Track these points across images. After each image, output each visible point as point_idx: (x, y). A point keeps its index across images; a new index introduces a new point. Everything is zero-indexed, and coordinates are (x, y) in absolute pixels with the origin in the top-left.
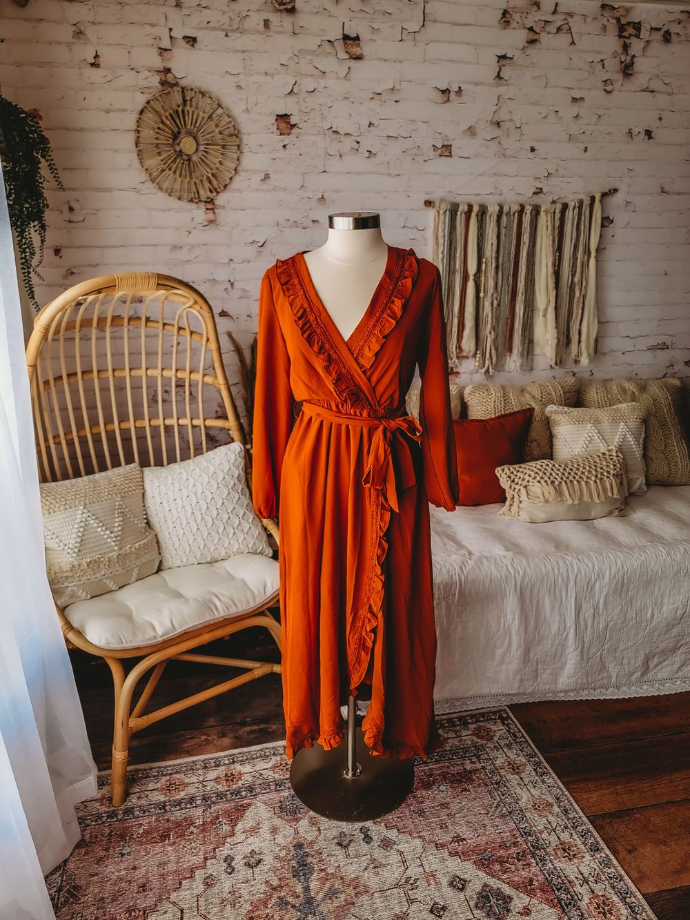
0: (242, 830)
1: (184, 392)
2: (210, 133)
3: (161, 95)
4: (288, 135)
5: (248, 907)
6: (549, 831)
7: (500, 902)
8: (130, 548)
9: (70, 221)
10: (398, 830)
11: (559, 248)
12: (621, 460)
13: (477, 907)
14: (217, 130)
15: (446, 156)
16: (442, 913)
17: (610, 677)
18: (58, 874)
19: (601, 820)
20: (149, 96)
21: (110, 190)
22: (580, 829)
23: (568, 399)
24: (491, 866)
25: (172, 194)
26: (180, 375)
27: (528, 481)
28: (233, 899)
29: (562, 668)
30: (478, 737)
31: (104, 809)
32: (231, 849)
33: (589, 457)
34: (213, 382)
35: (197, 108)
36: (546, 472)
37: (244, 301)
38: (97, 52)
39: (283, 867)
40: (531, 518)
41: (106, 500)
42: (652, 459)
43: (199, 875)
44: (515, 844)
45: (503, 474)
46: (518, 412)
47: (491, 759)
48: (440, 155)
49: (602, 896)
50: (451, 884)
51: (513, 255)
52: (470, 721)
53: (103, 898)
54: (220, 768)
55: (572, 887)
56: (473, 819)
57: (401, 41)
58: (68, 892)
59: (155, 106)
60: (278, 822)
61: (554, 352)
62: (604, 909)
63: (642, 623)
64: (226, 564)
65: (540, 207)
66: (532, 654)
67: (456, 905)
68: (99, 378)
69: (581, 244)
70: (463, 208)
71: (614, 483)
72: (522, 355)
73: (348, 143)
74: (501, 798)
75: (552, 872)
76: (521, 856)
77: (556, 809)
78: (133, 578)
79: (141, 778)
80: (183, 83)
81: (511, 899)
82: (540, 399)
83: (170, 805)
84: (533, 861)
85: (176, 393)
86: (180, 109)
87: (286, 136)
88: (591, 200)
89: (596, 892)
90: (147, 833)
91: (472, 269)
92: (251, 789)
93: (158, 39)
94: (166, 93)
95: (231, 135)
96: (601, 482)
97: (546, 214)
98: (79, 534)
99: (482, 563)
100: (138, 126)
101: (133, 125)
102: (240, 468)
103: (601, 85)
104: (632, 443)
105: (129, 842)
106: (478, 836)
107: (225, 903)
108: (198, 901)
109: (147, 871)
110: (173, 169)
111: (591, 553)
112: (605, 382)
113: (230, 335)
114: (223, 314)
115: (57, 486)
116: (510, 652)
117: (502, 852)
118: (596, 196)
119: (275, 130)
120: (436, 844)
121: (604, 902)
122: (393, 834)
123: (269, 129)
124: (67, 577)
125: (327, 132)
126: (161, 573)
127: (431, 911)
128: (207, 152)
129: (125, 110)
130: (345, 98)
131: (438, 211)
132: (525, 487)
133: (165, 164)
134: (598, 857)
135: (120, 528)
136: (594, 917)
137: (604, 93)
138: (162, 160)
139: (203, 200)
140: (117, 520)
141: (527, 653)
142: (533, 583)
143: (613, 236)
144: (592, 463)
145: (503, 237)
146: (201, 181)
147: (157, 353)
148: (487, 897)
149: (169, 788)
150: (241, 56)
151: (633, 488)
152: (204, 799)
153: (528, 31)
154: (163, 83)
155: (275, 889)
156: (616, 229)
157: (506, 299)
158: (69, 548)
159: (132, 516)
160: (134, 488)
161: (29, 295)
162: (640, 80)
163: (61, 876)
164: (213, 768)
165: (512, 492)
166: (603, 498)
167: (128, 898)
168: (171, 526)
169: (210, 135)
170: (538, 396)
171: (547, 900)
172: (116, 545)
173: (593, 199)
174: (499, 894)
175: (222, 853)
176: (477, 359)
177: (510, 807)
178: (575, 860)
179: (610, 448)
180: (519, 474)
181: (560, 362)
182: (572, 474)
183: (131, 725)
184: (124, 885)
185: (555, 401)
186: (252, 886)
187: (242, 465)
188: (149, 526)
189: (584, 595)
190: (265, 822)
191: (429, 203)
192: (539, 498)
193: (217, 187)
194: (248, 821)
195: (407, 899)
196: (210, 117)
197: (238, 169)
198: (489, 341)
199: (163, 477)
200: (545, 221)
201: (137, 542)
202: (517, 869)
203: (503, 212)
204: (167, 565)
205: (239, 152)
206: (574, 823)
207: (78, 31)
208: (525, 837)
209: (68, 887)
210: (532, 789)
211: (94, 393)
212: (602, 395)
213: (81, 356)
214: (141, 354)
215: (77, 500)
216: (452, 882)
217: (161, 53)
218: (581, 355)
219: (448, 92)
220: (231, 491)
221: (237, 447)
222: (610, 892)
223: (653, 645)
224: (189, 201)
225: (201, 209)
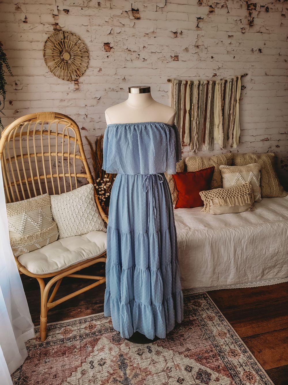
0: (97, 350)
1: (67, 162)
3: (54, 35)
5: (100, 383)
6: (226, 345)
7: (207, 376)
8: (46, 230)
9: (16, 89)
10: (163, 347)
11: (224, 99)
12: (251, 188)
13: (197, 378)
14: (79, 50)
15: (176, 60)
16: (182, 382)
17: (248, 278)
18: (18, 372)
19: (247, 339)
20: (49, 35)
21: (33, 76)
22: (238, 343)
23: (228, 162)
24: (202, 361)
25: (60, 77)
26: (65, 155)
27: (213, 197)
28: (94, 379)
29: (229, 276)
30: (195, 306)
31: (37, 343)
32: (92, 358)
33: (238, 187)
34: (80, 158)
35: (70, 40)
36: (220, 193)
37: (92, 123)
38: (26, 16)
39: (115, 365)
40: (214, 213)
41: (35, 210)
42: (263, 187)
43: (79, 370)
44: (212, 351)
45: (202, 194)
46: (208, 168)
47: (200, 315)
48: (174, 60)
49: (248, 372)
50: (186, 369)
51: (205, 102)
52: (191, 299)
53: (38, 382)
54: (87, 323)
55: (236, 368)
56: (194, 341)
57: (156, 11)
58: (23, 379)
59: (52, 40)
60: (112, 345)
61: (222, 142)
62: (249, 377)
63: (261, 256)
64: (87, 236)
65: (216, 82)
66: (216, 271)
67: (188, 378)
68: (30, 157)
69: (233, 97)
70: (184, 82)
71: (248, 197)
72: (209, 144)
73: (135, 55)
74: (205, 332)
75: (227, 362)
76: (214, 356)
77: (228, 335)
78: (47, 243)
79: (53, 328)
80: (64, 29)
81: (211, 374)
82: (217, 162)
83: (65, 340)
84: (219, 358)
85: (64, 162)
86: (62, 41)
87: (108, 52)
89: (246, 370)
90: (56, 352)
91: (188, 108)
92: (100, 331)
93: (52, 10)
94: (56, 34)
95: (85, 52)
96: (243, 197)
97: (218, 85)
98: (23, 225)
99: (195, 233)
100: (45, 48)
101: (42, 48)
102: (92, 194)
103: (240, 30)
104: (255, 180)
105: (49, 357)
106: (196, 348)
107: (90, 382)
108: (79, 381)
109: (57, 369)
110: (60, 67)
111: (240, 227)
112: (244, 154)
113: (86, 138)
114: (83, 128)
115: (13, 204)
116: (207, 269)
117: (206, 355)
118: (239, 77)
119: (104, 50)
120: (179, 352)
121: (249, 374)
122: (160, 349)
123: (101, 49)
124: (19, 244)
125: (126, 50)
126: (59, 240)
127: (178, 381)
128: (74, 59)
129: (38, 41)
130: (133, 36)
131: (173, 84)
132: (212, 200)
133: (57, 64)
134: (246, 355)
135: (41, 222)
136: (246, 381)
137: (241, 33)
138: (55, 63)
139: (73, 80)
140: (40, 218)
141: (214, 269)
142: (216, 240)
143: (246, 93)
144: (239, 189)
145: (200, 95)
146: (72, 72)
147: (55, 146)
148: (201, 374)
149: (66, 332)
150: (88, 18)
151: (256, 199)
152: (80, 337)
153: (209, 7)
154: (55, 29)
155: (112, 374)
156: (248, 91)
157: (202, 120)
158: (19, 231)
159: (46, 216)
160: (47, 204)
162: (256, 28)
163: (20, 373)
164: (83, 323)
165: (206, 202)
166: (244, 204)
167: (49, 381)
168: (63, 220)
169: (76, 52)
170: (216, 161)
171: (226, 374)
172: (40, 229)
173: (237, 78)
174: (206, 373)
175: (89, 360)
176: (191, 146)
177: (209, 335)
178: (237, 357)
179: (246, 183)
180: (209, 194)
181: (225, 147)
182: (231, 194)
183: (48, 306)
184: (47, 375)
185: (223, 163)
186: (102, 374)
187: (93, 193)
188: (54, 220)
189: (237, 245)
190: (107, 346)
191: (169, 81)
192: (217, 204)
193: (79, 74)
194: (99, 346)
195: (167, 377)
196: (76, 44)
197: (88, 66)
198: (195, 138)
199: (59, 199)
200: (218, 88)
201: (48, 228)
202: (213, 362)
203: (200, 84)
204: (62, 236)
205: (88, 59)
206: (236, 341)
207: (18, 7)
208: (216, 348)
209: (23, 377)
210: (218, 327)
211: (29, 164)
212: (242, 160)
213: (22, 148)
214: (48, 146)
215: (22, 210)
216: (186, 368)
217: (54, 17)
218: (233, 144)
219: (176, 33)
220: (88, 204)
221: (90, 185)
222: (252, 370)
223: (266, 265)
224: (67, 80)
225: (73, 84)
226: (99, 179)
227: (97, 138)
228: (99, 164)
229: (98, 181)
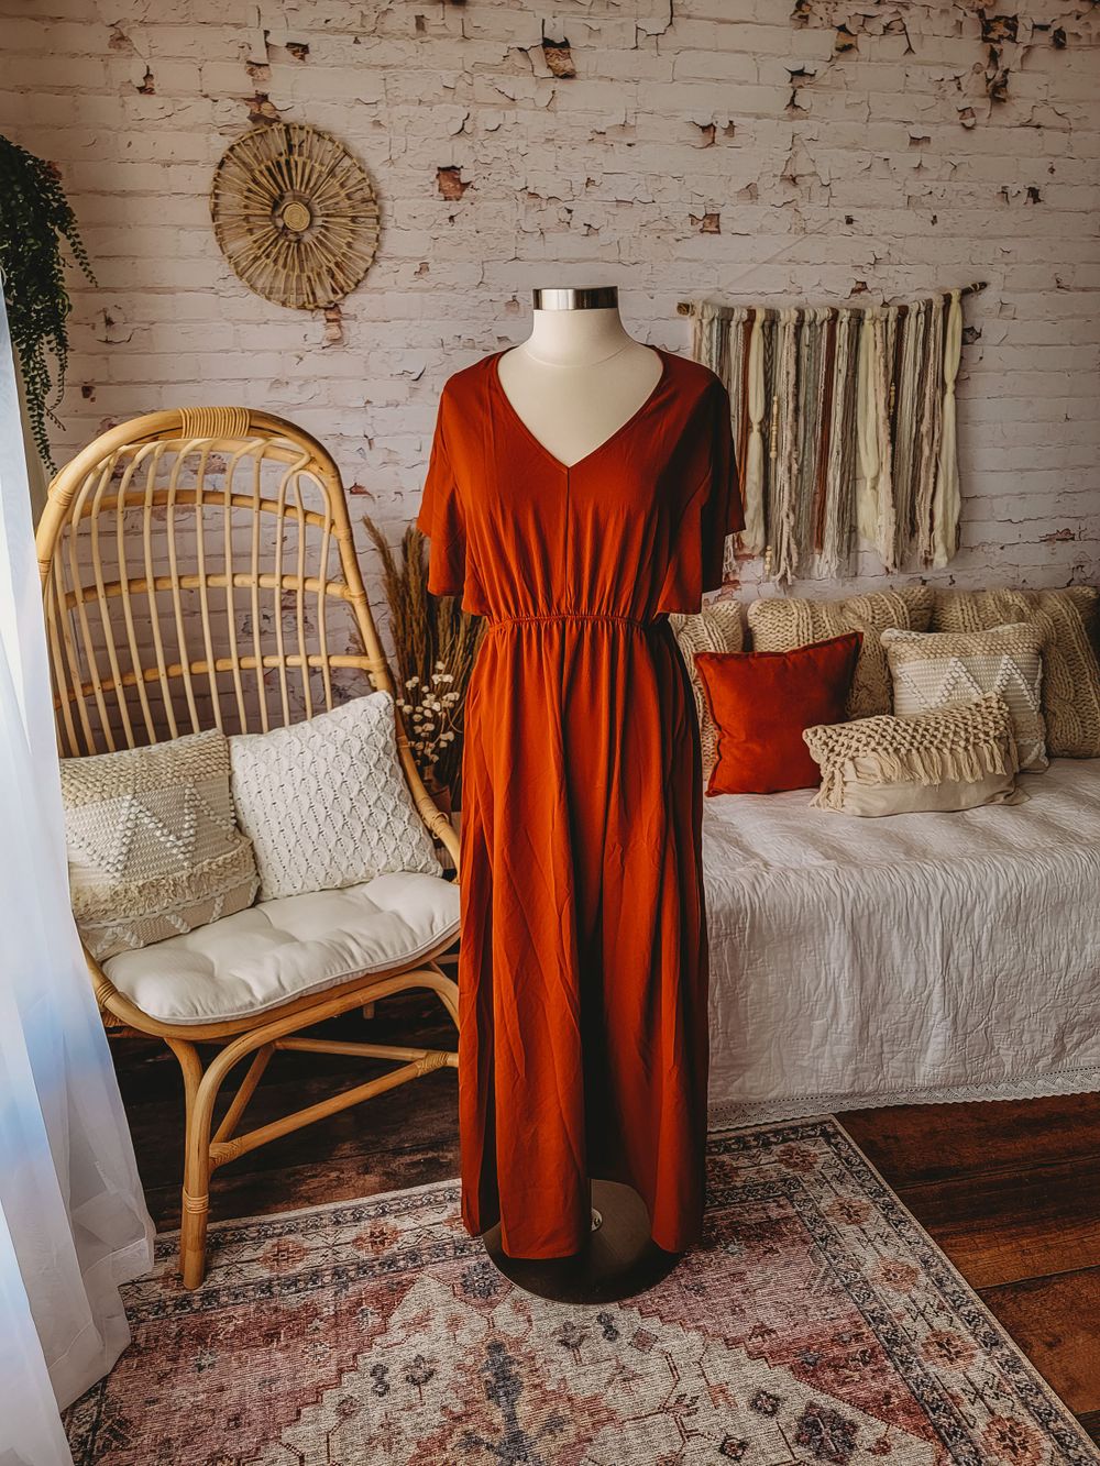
0: (399, 1324)
1: (296, 618)
2: (331, 198)
3: (252, 137)
4: (458, 200)
5: (413, 1449)
6: (914, 1315)
7: (838, 1432)
8: (210, 864)
9: (107, 341)
10: (661, 1318)
11: (895, 379)
12: (1005, 715)
13: (798, 1441)
14: (343, 193)
15: (711, 232)
16: (740, 1452)
17: (1001, 1064)
18: (93, 1401)
19: (999, 1295)
20: (233, 139)
21: (171, 291)
22: (965, 1311)
23: (916, 620)
24: (820, 1374)
25: (272, 296)
26: (287, 584)
27: (857, 750)
28: (388, 1437)
29: (923, 1050)
30: (788, 1165)
31: (169, 1293)
32: (383, 1355)
33: (955, 711)
34: (343, 594)
35: (309, 157)
36: (884, 734)
37: (390, 469)
38: (148, 70)
39: (470, 1383)
40: (863, 810)
41: (169, 786)
42: (1055, 714)
43: (331, 1398)
44: (858, 1337)
45: (815, 740)
46: (837, 640)
47: (811, 1200)
48: (702, 231)
49: (1008, 1419)
50: (754, 1405)
51: (821, 391)
52: (772, 1139)
53: (169, 1440)
54: (362, 1223)
55: (958, 1405)
56: (785, 1297)
57: (635, 48)
58: (111, 1430)
59: (243, 155)
60: (460, 1308)
61: (891, 545)
62: (1012, 1441)
63: (1052, 972)
64: (366, 889)
65: (864, 312)
66: (872, 1030)
67: (764, 1439)
68: (156, 590)
69: (930, 370)
70: (740, 315)
71: (996, 751)
72: (840, 552)
73: (554, 213)
74: (830, 1264)
75: (922, 1382)
76: (869, 1357)
77: (923, 1279)
78: (215, 915)
79: (231, 1242)
80: (287, 117)
81: (855, 1427)
82: (870, 620)
83: (278, 1285)
84: (888, 1363)
85: (282, 618)
86: (283, 160)
87: (454, 202)
88: (945, 300)
89: (998, 1412)
90: (242, 1330)
91: (756, 414)
92: (413, 1256)
93: (247, 47)
94: (261, 134)
95: (364, 201)
96: (974, 748)
97: (874, 325)
98: (124, 840)
99: (788, 878)
100: (216, 187)
101: (207, 187)
102: (388, 732)
103: (956, 117)
104: (1023, 687)
105: (211, 1346)
106: (795, 1326)
107: (374, 1443)
108: (328, 1441)
109: (243, 1393)
110: (273, 256)
111: (965, 860)
112: (975, 594)
113: (368, 523)
114: (357, 490)
115: (87, 762)
116: (837, 1024)
117: (836, 1351)
118: (953, 295)
119: (436, 192)
120: (726, 1340)
121: (1011, 1430)
122: (653, 1325)
123: (427, 191)
124: (106, 911)
125: (519, 195)
126: (260, 907)
127: (722, 1450)
128: (327, 229)
129: (195, 162)
130: (548, 140)
131: (701, 321)
132: (852, 759)
133: (259, 248)
134: (998, 1355)
135: (192, 831)
136: (997, 1454)
137: (960, 127)
138: (255, 242)
139: (321, 305)
140: (187, 818)
141: (864, 1025)
142: (871, 909)
143: (981, 358)
144: (960, 719)
145: (804, 361)
146: (319, 274)
147: (250, 555)
148: (815, 1425)
149: (280, 1256)
150: (381, 74)
151: (1026, 762)
152: (336, 1274)
153: (837, 31)
154: (255, 118)
155: (458, 1419)
156: (989, 351)
157: (813, 461)
158: (108, 863)
159: (212, 813)
160: (215, 768)
161: (40, 452)
162: (1018, 109)
163: (99, 1404)
164: (349, 1224)
165: (830, 769)
166: (979, 775)
167: (211, 1439)
168: (277, 829)
169: (333, 201)
170: (867, 615)
171: (916, 1427)
172: (186, 859)
173: (948, 299)
174: (835, 1420)
175: (368, 1360)
176: (768, 559)
177: (846, 1278)
178: (960, 1361)
179: (987, 695)
180: (841, 739)
181: (901, 562)
182: (928, 737)
183: (212, 1153)
184: (204, 1417)
185: (895, 623)
186: (420, 1414)
187: (391, 727)
188: (240, 830)
189: (956, 927)
190: (439, 1309)
191: (685, 308)
192: (875, 776)
193: (344, 284)
194: (410, 1308)
195: (680, 1431)
196: (332, 173)
197: (377, 255)
198: (786, 529)
199: (262, 750)
200: (872, 334)
201: (220, 855)
202: (863, 1378)
203: (803, 321)
204: (270, 893)
205: (378, 227)
206: (954, 1301)
207: (118, 36)
208: (873, 1326)
209: (110, 1421)
210: (882, 1248)
211: (150, 622)
212: (970, 613)
213: (127, 561)
214: (224, 556)
215: (121, 785)
216: (755, 1402)
217: (252, 70)
218: (935, 551)
219: (712, 129)
220: (373, 770)
221: (382, 698)
222: (1022, 1412)
223: (1070, 1010)
224: (299, 308)
225: (319, 320)
226: (416, 679)
227: (409, 529)
228: (414, 624)
229: (410, 685)
